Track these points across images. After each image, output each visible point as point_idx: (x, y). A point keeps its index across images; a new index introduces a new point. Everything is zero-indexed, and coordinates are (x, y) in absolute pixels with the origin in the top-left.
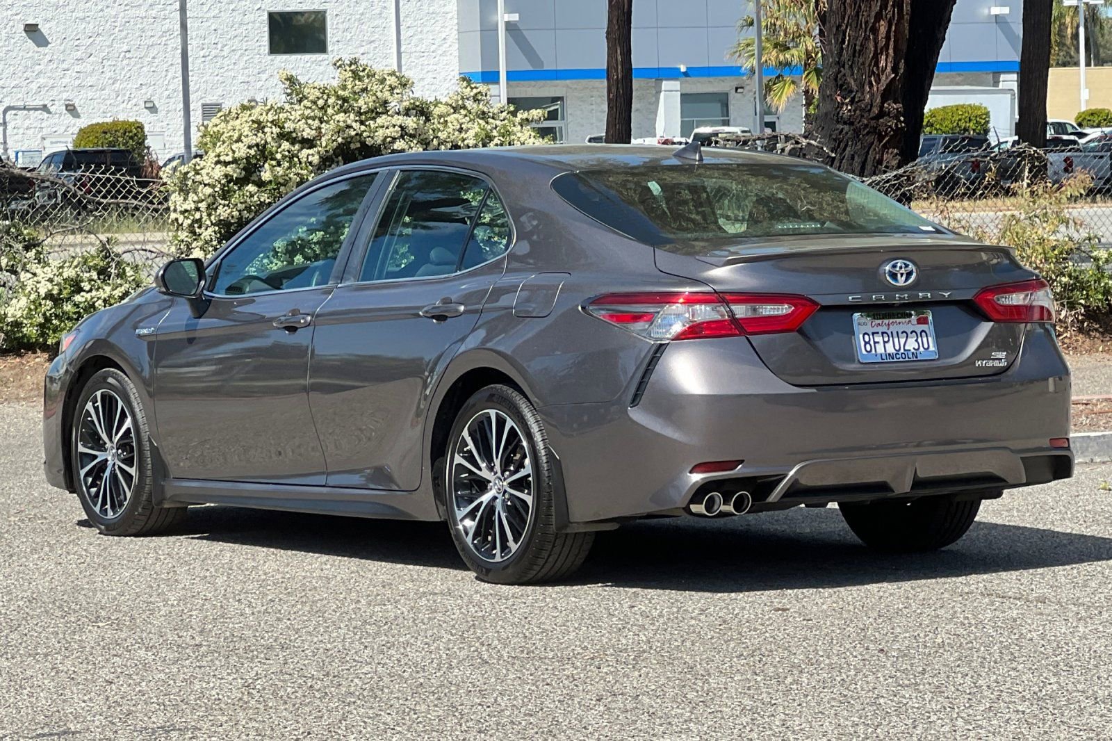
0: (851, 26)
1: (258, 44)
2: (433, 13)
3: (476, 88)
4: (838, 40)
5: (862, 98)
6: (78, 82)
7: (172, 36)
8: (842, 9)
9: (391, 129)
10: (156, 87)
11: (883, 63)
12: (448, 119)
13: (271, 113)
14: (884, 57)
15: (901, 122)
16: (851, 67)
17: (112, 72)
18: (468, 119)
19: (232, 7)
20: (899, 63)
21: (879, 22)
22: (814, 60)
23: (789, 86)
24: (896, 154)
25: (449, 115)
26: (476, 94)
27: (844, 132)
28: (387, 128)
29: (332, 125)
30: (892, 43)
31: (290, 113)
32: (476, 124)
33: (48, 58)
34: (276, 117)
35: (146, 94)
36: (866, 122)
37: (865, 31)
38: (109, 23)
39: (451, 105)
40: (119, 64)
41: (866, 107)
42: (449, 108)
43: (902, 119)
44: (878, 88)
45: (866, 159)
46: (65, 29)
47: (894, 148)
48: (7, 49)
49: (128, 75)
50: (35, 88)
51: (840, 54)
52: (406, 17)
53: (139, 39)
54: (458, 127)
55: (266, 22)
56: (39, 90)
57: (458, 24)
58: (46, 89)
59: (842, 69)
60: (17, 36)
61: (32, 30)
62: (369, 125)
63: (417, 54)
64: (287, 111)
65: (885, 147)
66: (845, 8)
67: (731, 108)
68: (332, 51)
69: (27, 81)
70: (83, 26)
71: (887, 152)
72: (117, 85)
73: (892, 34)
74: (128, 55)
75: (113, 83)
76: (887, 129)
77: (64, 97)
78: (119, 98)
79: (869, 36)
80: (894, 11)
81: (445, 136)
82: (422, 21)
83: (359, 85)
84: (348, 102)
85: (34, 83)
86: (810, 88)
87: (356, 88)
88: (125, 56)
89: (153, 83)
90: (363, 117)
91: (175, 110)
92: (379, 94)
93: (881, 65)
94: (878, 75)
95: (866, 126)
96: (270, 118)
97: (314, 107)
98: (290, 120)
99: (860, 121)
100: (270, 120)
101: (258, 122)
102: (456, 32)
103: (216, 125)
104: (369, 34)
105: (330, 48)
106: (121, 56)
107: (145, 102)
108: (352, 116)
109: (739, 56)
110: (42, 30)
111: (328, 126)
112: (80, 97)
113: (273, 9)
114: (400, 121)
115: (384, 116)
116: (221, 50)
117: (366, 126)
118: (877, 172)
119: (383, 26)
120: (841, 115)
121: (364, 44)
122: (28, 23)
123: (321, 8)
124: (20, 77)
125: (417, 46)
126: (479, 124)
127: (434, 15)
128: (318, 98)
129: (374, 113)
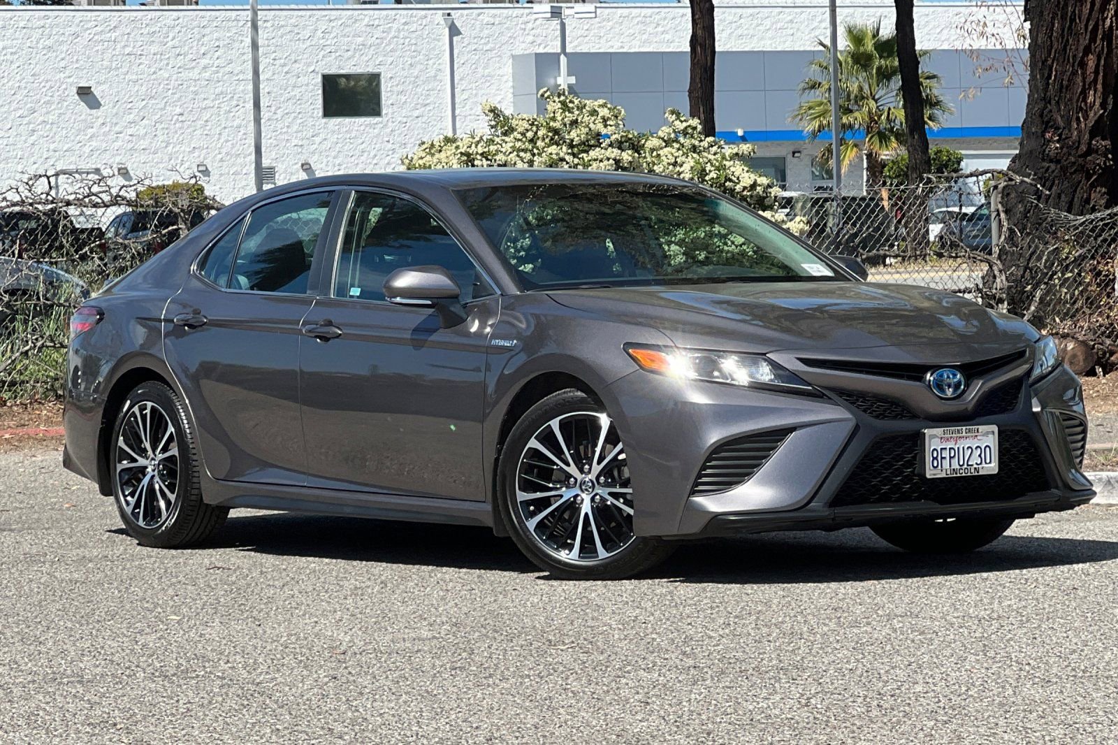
0: (1058, 60)
1: (312, 107)
2: (488, 76)
3: (685, 121)
4: (1043, 75)
5: (1069, 135)
6: (130, 145)
7: (225, 99)
8: (1049, 43)
9: (606, 162)
10: (209, 150)
11: (1090, 99)
12: (661, 152)
13: (480, 145)
14: (1092, 92)
15: (1109, 160)
16: (1058, 103)
17: (165, 136)
18: (681, 152)
19: (286, 69)
20: (1107, 98)
21: (1088, 55)
22: (876, 123)
23: (852, 150)
24: (1105, 193)
25: (661, 148)
26: (686, 128)
27: (1050, 171)
28: (601, 161)
29: (544, 157)
30: (1100, 77)
31: (501, 145)
32: (690, 158)
33: (101, 121)
34: (486, 150)
35: (199, 157)
36: (1073, 160)
37: (1073, 66)
38: (162, 86)
39: (663, 139)
40: (172, 127)
41: (1073, 143)
42: (661, 141)
43: (1110, 156)
44: (1086, 124)
45: (1073, 199)
46: (118, 92)
47: (1102, 187)
48: (60, 112)
49: (181, 139)
50: (87, 151)
51: (1046, 89)
52: (461, 80)
53: (192, 102)
54: (673, 161)
55: (320, 85)
56: (91, 153)
57: (513, 87)
58: (99, 152)
59: (1048, 105)
60: (70, 99)
61: (84, 92)
62: (583, 158)
63: (473, 117)
64: (498, 143)
65: (1093, 186)
66: (1051, 41)
67: (788, 172)
68: (386, 114)
69: (80, 144)
70: (136, 89)
71: (1095, 191)
72: (170, 148)
73: (1101, 68)
74: (181, 118)
75: (166, 147)
76: (1095, 168)
77: (117, 161)
78: (172, 161)
79: (1077, 71)
80: (1103, 44)
81: (661, 170)
82: (477, 84)
83: (569, 117)
84: (559, 135)
85: (87, 147)
86: (874, 151)
87: (566, 120)
88: (178, 119)
89: (205, 146)
90: (576, 150)
91: (228, 174)
92: (592, 126)
93: (1089, 101)
94: (1086, 111)
95: (1074, 163)
96: (480, 150)
97: (524, 139)
98: (501, 152)
99: (1067, 159)
100: (480, 152)
101: (468, 155)
102: (511, 95)
103: (422, 158)
104: (423, 97)
105: (384, 112)
106: (174, 119)
107: (198, 166)
108: (564, 148)
109: (801, 120)
110: (95, 93)
111: (540, 159)
112: (133, 160)
113: (327, 72)
114: (615, 154)
115: (598, 149)
116: (275, 113)
117: (579, 159)
118: (1085, 211)
119: (438, 88)
120: (1047, 152)
121: (419, 106)
122: (81, 85)
123: (376, 71)
124: (73, 141)
125: (471, 109)
126: (693, 158)
127: (488, 78)
128: (527, 130)
129: (586, 146)
